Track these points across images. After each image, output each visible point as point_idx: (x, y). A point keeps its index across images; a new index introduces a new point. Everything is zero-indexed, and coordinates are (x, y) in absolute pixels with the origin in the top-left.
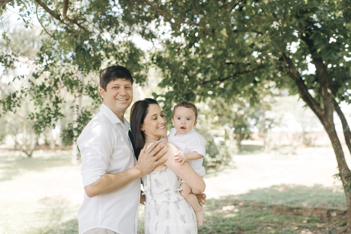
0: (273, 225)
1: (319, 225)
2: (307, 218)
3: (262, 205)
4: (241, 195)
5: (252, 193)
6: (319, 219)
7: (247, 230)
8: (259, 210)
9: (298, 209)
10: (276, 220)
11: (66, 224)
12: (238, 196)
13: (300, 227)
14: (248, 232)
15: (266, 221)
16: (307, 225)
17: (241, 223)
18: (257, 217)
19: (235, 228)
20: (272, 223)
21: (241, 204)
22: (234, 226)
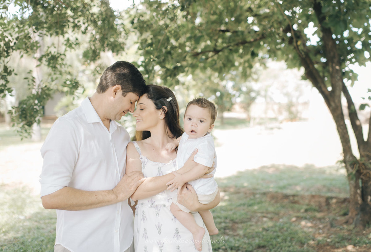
0: (269, 216)
1: (319, 215)
2: (305, 207)
3: (255, 192)
4: (229, 178)
5: (240, 176)
6: (317, 208)
7: (241, 223)
8: (252, 197)
9: (294, 196)
10: (271, 209)
12: (225, 179)
13: (298, 217)
14: (243, 224)
15: (261, 211)
16: (305, 215)
17: (234, 213)
18: (250, 205)
19: (227, 221)
20: (267, 213)
21: (232, 190)
22: (226, 218)
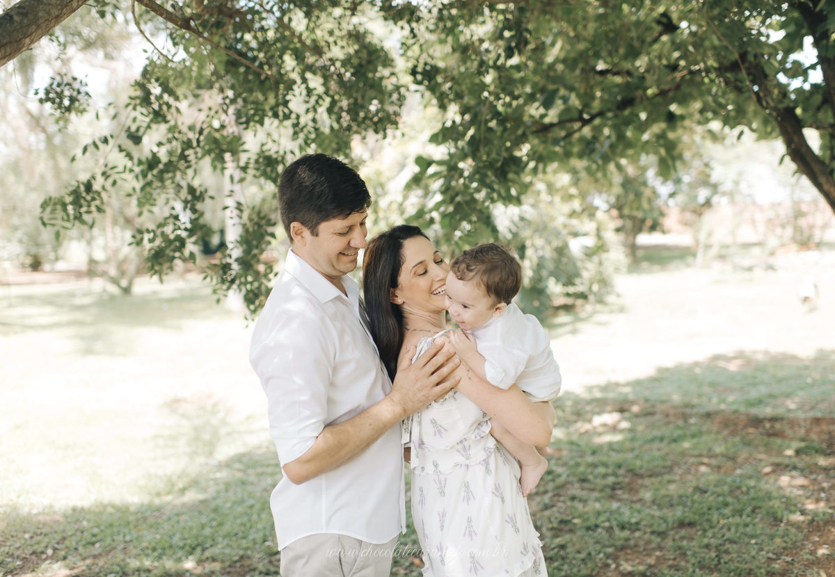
0: (714, 462)
1: (822, 461)
2: (797, 445)
3: (688, 411)
4: (637, 383)
5: (663, 376)
6: (824, 446)
7: (650, 476)
8: (680, 423)
9: (773, 419)
10: (719, 449)
11: (228, 464)
12: (628, 384)
13: (777, 465)
14: (653, 479)
15: (696, 452)
16: (796, 460)
17: (637, 457)
18: (675, 441)
19: (621, 472)
20: (710, 457)
21: (635, 409)
22: (619, 466)
